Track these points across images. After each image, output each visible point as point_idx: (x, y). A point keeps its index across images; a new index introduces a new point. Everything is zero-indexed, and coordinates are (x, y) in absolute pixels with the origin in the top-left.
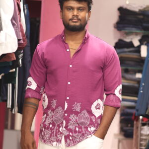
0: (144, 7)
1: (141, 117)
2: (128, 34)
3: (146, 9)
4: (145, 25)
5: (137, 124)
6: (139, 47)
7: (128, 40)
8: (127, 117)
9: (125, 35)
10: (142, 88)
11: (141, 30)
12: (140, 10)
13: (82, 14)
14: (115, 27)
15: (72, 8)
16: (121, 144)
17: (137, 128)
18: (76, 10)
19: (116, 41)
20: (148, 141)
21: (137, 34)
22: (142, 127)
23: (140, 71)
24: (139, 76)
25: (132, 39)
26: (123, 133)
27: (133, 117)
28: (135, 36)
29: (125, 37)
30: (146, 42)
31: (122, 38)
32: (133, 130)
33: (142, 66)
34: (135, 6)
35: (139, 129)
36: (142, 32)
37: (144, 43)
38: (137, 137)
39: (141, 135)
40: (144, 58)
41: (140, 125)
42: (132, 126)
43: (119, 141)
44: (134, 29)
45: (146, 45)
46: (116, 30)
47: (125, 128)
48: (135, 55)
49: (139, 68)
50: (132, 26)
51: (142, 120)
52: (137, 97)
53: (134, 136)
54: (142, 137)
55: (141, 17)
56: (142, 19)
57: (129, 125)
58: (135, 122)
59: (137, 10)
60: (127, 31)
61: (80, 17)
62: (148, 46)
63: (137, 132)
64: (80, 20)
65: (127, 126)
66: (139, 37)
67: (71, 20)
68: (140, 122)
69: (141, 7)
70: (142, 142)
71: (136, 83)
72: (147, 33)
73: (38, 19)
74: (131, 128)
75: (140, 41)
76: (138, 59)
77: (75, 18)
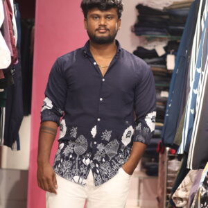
0: (171, 3)
1: (168, 149)
2: (150, 40)
3: (173, 7)
4: (171, 27)
5: (162, 157)
6: (164, 57)
7: (149, 47)
8: (149, 149)
9: (146, 42)
10: (167, 111)
11: (167, 35)
12: (165, 8)
14: (132, 31)
15: (99, 17)
16: (142, 185)
17: (163, 163)
21: (161, 40)
22: (169, 161)
23: (166, 89)
24: (164, 94)
25: (155, 46)
26: (145, 170)
27: (158, 149)
28: (159, 43)
29: (146, 44)
30: (173, 50)
31: (142, 45)
33: (169, 82)
34: (158, 3)
35: (165, 164)
36: (168, 38)
37: (171, 52)
38: (163, 174)
39: (168, 171)
40: (171, 70)
41: (166, 158)
42: (157, 160)
44: (157, 33)
45: (173, 54)
46: (134, 35)
47: (148, 164)
48: (159, 68)
49: (164, 85)
50: (155, 29)
51: (170, 152)
52: (163, 122)
53: (160, 174)
54: (169, 175)
55: (167, 17)
56: (168, 20)
57: (153, 160)
58: (160, 156)
59: (161, 8)
60: (148, 36)
62: (176, 56)
63: (163, 168)
64: (108, 30)
65: (151, 161)
66: (164, 44)
67: (97, 30)
68: (167, 154)
69: (167, 4)
70: (169, 181)
71: (161, 104)
72: (174, 38)
73: (29, 20)
74: (155, 163)
75: (165, 48)
76: (163, 72)
77: (102, 28)
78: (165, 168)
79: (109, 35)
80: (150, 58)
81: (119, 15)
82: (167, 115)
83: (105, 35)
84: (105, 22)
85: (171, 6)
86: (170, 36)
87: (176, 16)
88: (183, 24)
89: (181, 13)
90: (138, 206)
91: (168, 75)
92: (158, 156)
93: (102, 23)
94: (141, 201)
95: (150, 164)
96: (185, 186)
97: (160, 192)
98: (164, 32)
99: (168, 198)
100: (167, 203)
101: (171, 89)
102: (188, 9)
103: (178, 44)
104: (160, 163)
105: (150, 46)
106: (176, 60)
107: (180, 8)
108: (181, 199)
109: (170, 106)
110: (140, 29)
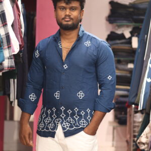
1: (133, 105)
2: (119, 27)
3: (136, 2)
4: (135, 17)
6: (130, 39)
7: (119, 32)
8: (120, 106)
9: (117, 28)
11: (132, 22)
12: (130, 3)
14: (107, 20)
16: (115, 131)
17: (130, 115)
18: (68, 10)
19: (109, 33)
20: (140, 127)
21: (128, 26)
23: (132, 62)
24: (131, 66)
25: (123, 31)
26: (117, 121)
29: (117, 30)
30: (136, 34)
31: (114, 30)
32: (126, 117)
35: (132, 116)
38: (130, 124)
39: (134, 122)
40: (135, 49)
41: (133, 113)
42: (126, 114)
43: (114, 129)
44: (125, 21)
45: (137, 36)
46: (108, 23)
47: (119, 116)
48: (126, 47)
49: (131, 59)
52: (129, 86)
54: (135, 124)
55: (131, 10)
57: (123, 113)
60: (118, 24)
61: (72, 17)
62: (138, 38)
63: (130, 120)
64: (72, 19)
65: (121, 114)
66: (130, 29)
67: (63, 19)
68: (133, 110)
69: (132, 0)
70: (135, 129)
72: (137, 25)
74: (125, 116)
75: (131, 33)
76: (129, 50)
77: (67, 18)
78: (132, 120)
79: (73, 23)
81: (82, 7)
83: (70, 23)
84: (70, 13)
86: (134, 24)
87: (138, 9)
88: (144, 14)
89: (142, 6)
90: (113, 146)
91: (133, 52)
92: (127, 110)
93: (67, 13)
94: (115, 143)
95: (121, 116)
96: (146, 134)
97: (128, 136)
99: (134, 141)
100: (133, 145)
101: (135, 62)
102: (147, 3)
103: (140, 29)
104: (128, 115)
106: (138, 41)
108: (144, 144)
110: (112, 19)
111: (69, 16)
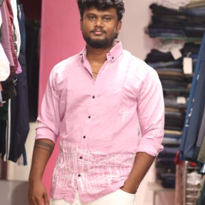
0: (187, 3)
1: (187, 162)
2: (164, 42)
3: (190, 7)
4: (188, 28)
5: (180, 169)
6: (181, 60)
8: (165, 160)
9: (160, 44)
10: (187, 121)
11: (183, 37)
12: (181, 8)
13: (109, 25)
14: (146, 32)
16: (157, 197)
17: (181, 175)
18: (100, 19)
21: (177, 42)
22: (189, 175)
23: (183, 94)
24: (181, 100)
25: (170, 49)
26: (160, 181)
27: (175, 160)
28: (174, 45)
29: (161, 47)
30: (190, 53)
31: (156, 48)
34: (174, 2)
35: (184, 176)
36: (184, 40)
37: (188, 55)
38: (181, 188)
39: (187, 185)
40: (188, 75)
41: (185, 171)
42: (174, 172)
43: (155, 193)
44: (173, 35)
45: (190, 56)
47: (164, 175)
48: (175, 72)
50: (170, 30)
53: (177, 187)
54: (188, 189)
55: (183, 17)
56: (185, 20)
57: (169, 171)
58: (177, 167)
59: (177, 8)
60: (163, 38)
61: (105, 29)
63: (181, 181)
65: (166, 172)
66: (180, 46)
67: (93, 32)
68: (186, 167)
69: (183, 3)
70: (188, 196)
71: (177, 110)
72: (191, 40)
73: (36, 21)
75: (182, 51)
76: (179, 76)
77: (98, 30)
80: (165, 61)
81: (120, 17)
82: (187, 126)
85: (188, 5)
86: (186, 38)
87: (193, 16)
92: (175, 167)
93: (99, 24)
95: (167, 175)
98: (180, 33)
105: (165, 49)
107: (197, 7)
109: (190, 115)
110: (154, 30)
111: (101, 28)
